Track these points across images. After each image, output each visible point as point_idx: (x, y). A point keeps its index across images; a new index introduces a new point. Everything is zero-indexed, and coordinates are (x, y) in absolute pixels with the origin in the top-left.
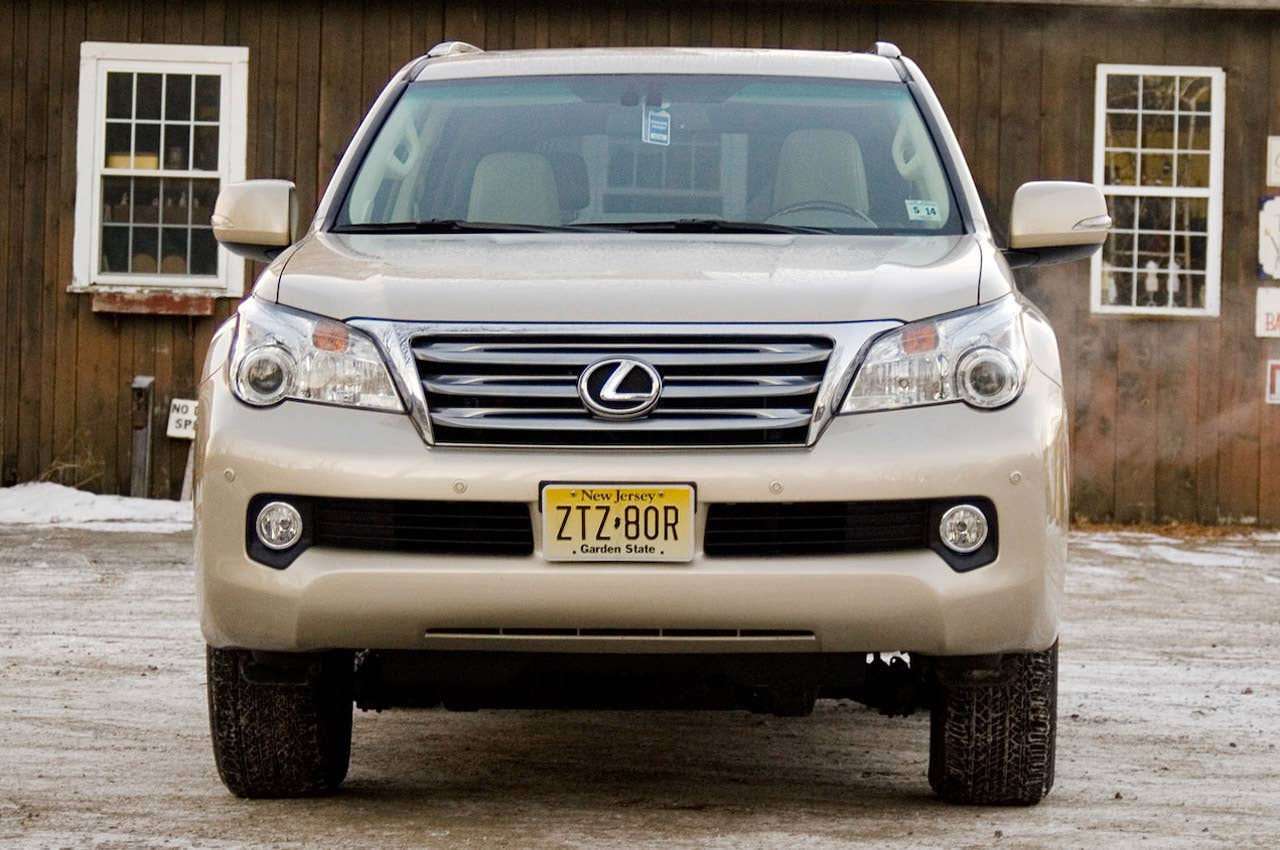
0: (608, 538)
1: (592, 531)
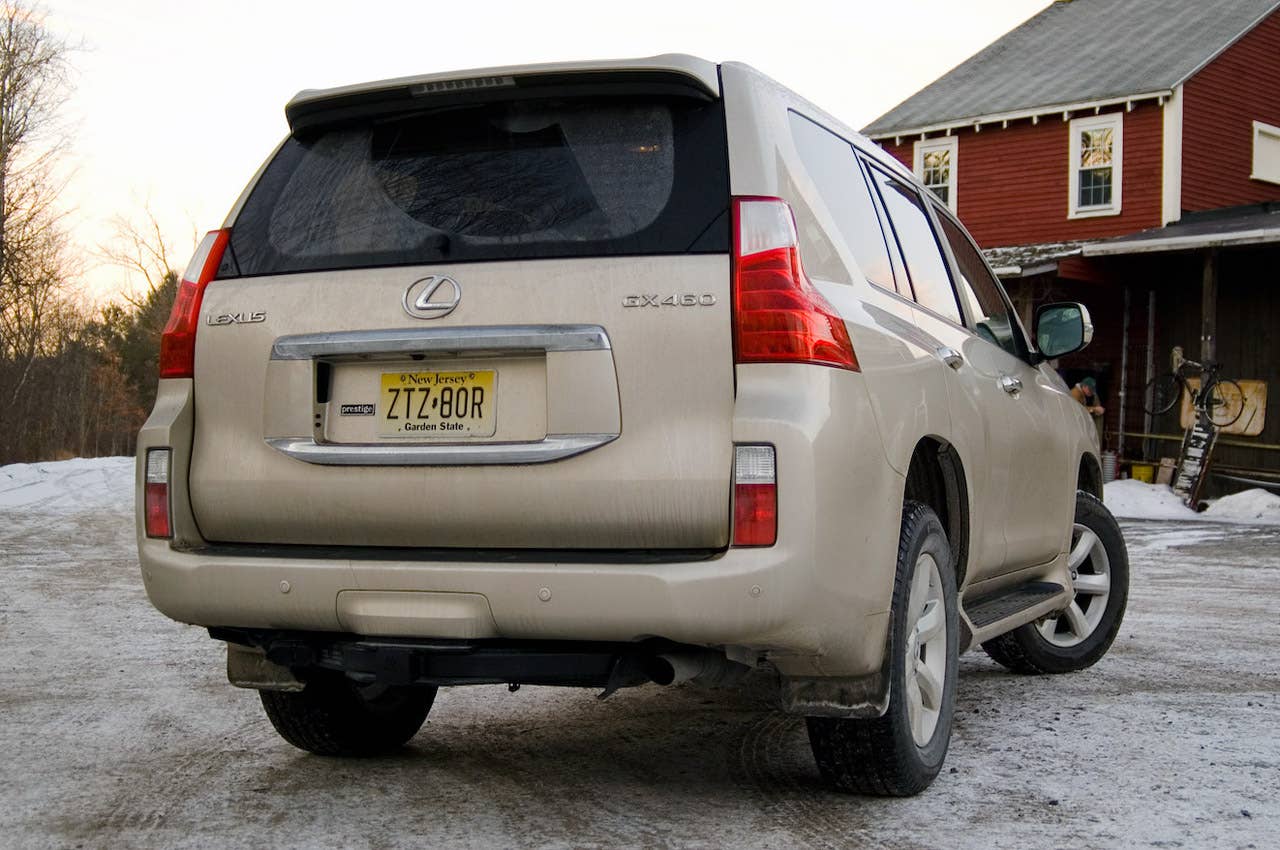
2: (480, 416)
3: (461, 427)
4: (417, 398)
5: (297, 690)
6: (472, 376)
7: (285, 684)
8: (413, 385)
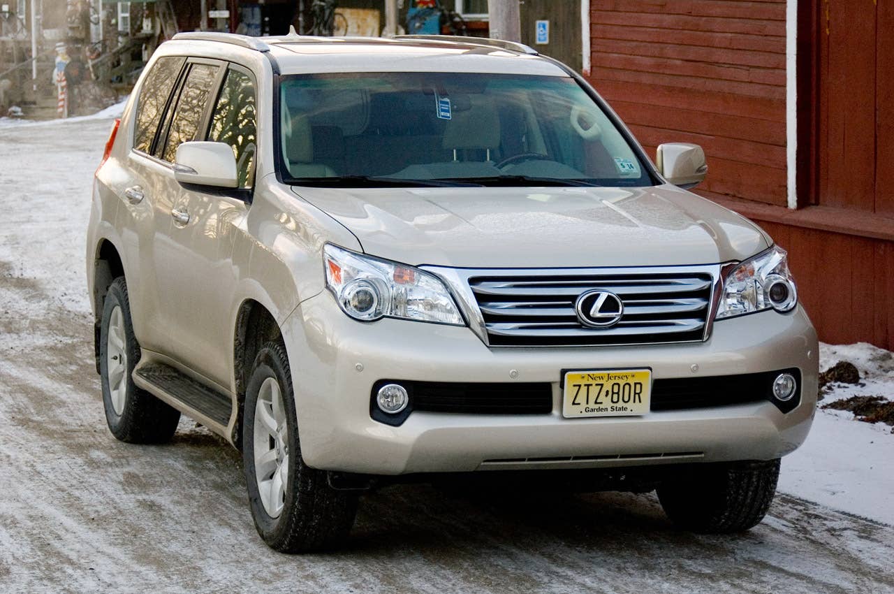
0: (601, 403)
1: (592, 399)
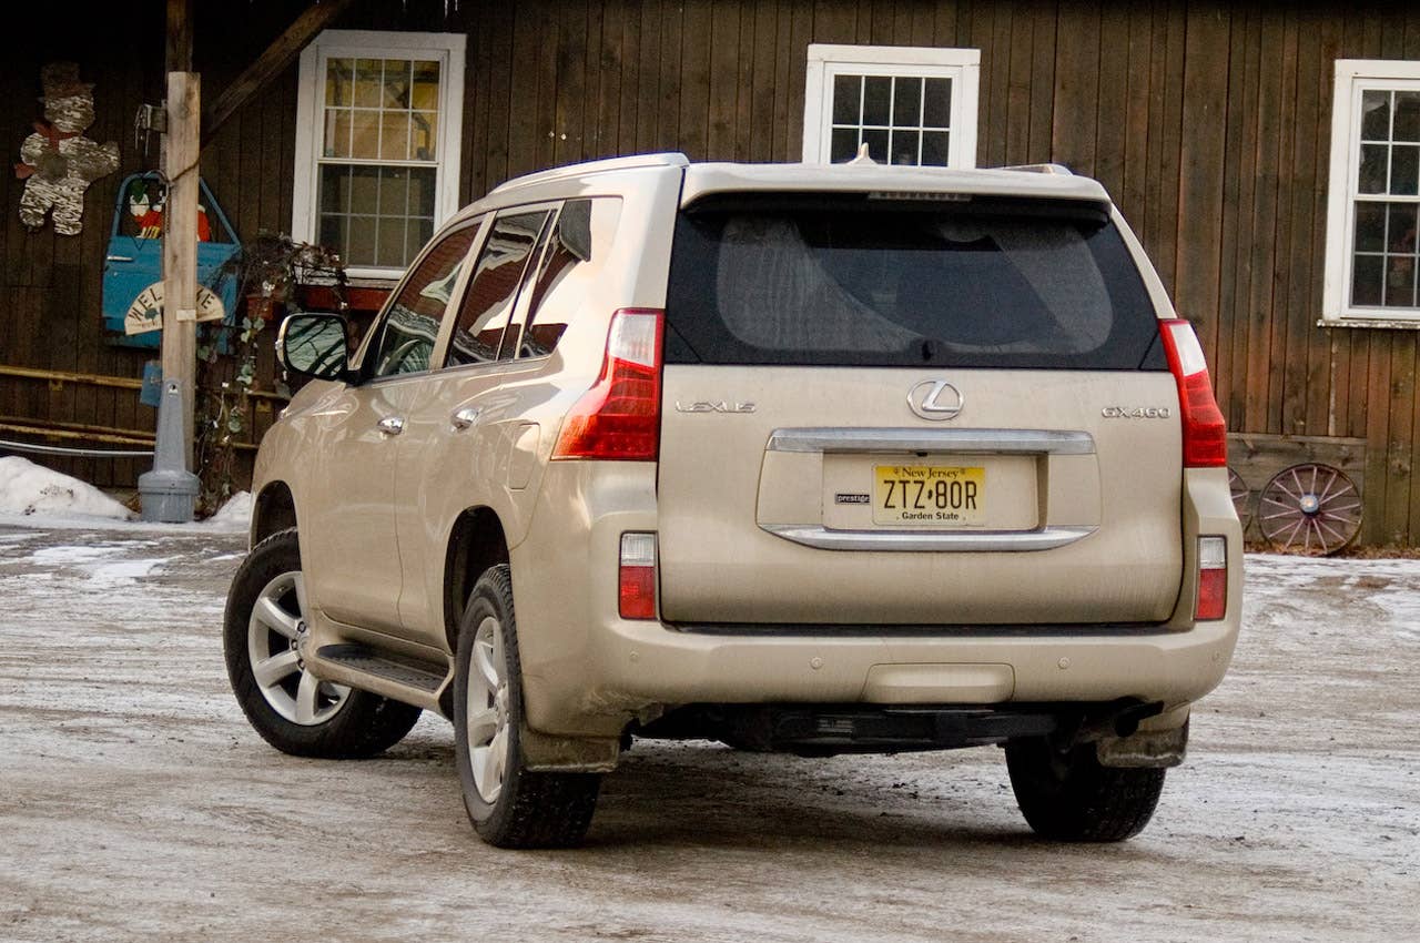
2: (975, 507)
3: (956, 516)
4: (913, 489)
5: (609, 771)
6: (963, 471)
7: (591, 765)
8: (907, 477)
